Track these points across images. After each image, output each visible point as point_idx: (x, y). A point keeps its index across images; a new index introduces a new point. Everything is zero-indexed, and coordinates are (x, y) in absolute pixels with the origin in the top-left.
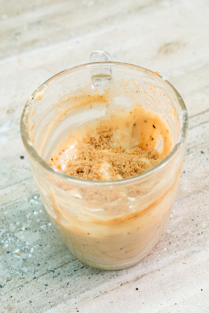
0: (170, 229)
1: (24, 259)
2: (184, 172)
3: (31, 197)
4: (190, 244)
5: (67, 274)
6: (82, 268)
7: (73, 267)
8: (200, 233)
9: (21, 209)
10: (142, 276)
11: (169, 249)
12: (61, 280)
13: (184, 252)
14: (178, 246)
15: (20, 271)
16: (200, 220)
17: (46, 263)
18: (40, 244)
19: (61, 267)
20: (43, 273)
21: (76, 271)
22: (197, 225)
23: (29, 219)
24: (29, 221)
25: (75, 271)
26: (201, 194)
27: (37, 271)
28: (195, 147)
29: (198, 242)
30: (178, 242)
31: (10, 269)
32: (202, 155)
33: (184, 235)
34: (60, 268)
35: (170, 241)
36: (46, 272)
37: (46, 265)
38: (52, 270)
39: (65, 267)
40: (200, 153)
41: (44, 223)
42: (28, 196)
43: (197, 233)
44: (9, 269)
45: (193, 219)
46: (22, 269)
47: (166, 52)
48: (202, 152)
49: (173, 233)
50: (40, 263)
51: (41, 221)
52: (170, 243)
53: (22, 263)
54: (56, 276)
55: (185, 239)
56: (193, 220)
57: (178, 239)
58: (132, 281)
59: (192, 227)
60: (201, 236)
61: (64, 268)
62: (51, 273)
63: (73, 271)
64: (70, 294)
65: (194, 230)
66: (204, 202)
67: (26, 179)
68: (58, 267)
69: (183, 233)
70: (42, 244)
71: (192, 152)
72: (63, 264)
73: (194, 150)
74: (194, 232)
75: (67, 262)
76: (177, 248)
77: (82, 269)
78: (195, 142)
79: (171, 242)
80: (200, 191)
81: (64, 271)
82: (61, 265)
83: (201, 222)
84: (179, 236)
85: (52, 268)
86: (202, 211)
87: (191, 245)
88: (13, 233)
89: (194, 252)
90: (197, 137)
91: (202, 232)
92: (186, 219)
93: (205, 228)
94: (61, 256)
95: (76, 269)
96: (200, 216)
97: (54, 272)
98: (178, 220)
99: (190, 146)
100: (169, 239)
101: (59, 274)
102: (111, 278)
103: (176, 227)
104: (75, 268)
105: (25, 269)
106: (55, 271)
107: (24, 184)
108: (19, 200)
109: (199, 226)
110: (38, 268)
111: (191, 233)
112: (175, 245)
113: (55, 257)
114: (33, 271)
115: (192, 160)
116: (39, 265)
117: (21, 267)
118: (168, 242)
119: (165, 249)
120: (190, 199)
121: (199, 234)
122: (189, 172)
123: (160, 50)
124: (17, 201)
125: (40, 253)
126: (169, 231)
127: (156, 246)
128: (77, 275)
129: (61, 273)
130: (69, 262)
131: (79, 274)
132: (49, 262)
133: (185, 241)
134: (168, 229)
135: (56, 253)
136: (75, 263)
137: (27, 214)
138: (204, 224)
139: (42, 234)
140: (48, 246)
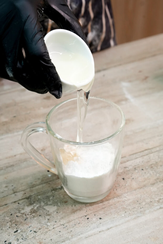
1: (48, 219)
2: (133, 179)
3: (52, 190)
4: (136, 213)
5: (71, 226)
6: (79, 224)
7: (74, 223)
8: (142, 207)
9: (47, 195)
10: (111, 228)
12: (68, 229)
13: (133, 217)
14: (130, 213)
17: (60, 221)
18: (57, 212)
19: (68, 223)
20: (58, 225)
22: (140, 204)
23: (51, 200)
24: (51, 201)
25: (75, 225)
26: (142, 189)
27: (55, 225)
28: (139, 167)
29: (141, 212)
30: (130, 212)
31: (41, 223)
32: (143, 171)
34: (67, 224)
35: (126, 211)
36: (60, 225)
37: (60, 222)
38: (63, 224)
39: (70, 223)
40: (141, 170)
41: (59, 202)
43: (140, 207)
44: (40, 224)
46: (47, 224)
48: (142, 169)
49: (127, 207)
50: (57, 221)
51: (57, 201)
52: (126, 212)
53: (47, 221)
54: (65, 227)
55: (133, 210)
56: (138, 201)
58: (105, 230)
60: (142, 209)
62: (63, 226)
63: (74, 225)
64: (72, 236)
66: (143, 193)
67: (50, 181)
68: (66, 223)
69: (133, 207)
70: (58, 212)
71: (137, 169)
72: (69, 221)
73: (138, 168)
74: (138, 207)
75: (71, 220)
76: (130, 215)
78: (138, 165)
80: (141, 188)
81: (69, 225)
82: (68, 222)
83: (142, 202)
84: (131, 209)
86: (143, 197)
87: (137, 213)
88: (43, 206)
89: (138, 217)
90: (140, 162)
91: (143, 207)
92: (134, 201)
93: (144, 205)
94: (68, 218)
95: (76, 224)
96: (141, 199)
97: (64, 225)
98: (130, 201)
99: (136, 167)
100: (125, 210)
101: (67, 226)
102: (94, 229)
103: (128, 205)
104: (75, 223)
105: (49, 224)
106: (65, 225)
107: (49, 183)
108: (46, 191)
109: (141, 204)
110: (55, 223)
111: (137, 207)
112: (128, 213)
113: (64, 218)
114: (53, 225)
115: (137, 173)
118: (124, 212)
119: (123, 215)
120: (136, 191)
121: (141, 208)
122: (135, 178)
124: (45, 191)
125: (57, 216)
126: (125, 206)
127: (118, 213)
128: (76, 227)
129: (68, 226)
130: (72, 221)
131: (77, 226)
132: (61, 221)
133: (134, 211)
134: (125, 205)
135: (65, 216)
136: (75, 221)
137: (50, 197)
138: (144, 203)
139: (58, 207)
140: (61, 213)
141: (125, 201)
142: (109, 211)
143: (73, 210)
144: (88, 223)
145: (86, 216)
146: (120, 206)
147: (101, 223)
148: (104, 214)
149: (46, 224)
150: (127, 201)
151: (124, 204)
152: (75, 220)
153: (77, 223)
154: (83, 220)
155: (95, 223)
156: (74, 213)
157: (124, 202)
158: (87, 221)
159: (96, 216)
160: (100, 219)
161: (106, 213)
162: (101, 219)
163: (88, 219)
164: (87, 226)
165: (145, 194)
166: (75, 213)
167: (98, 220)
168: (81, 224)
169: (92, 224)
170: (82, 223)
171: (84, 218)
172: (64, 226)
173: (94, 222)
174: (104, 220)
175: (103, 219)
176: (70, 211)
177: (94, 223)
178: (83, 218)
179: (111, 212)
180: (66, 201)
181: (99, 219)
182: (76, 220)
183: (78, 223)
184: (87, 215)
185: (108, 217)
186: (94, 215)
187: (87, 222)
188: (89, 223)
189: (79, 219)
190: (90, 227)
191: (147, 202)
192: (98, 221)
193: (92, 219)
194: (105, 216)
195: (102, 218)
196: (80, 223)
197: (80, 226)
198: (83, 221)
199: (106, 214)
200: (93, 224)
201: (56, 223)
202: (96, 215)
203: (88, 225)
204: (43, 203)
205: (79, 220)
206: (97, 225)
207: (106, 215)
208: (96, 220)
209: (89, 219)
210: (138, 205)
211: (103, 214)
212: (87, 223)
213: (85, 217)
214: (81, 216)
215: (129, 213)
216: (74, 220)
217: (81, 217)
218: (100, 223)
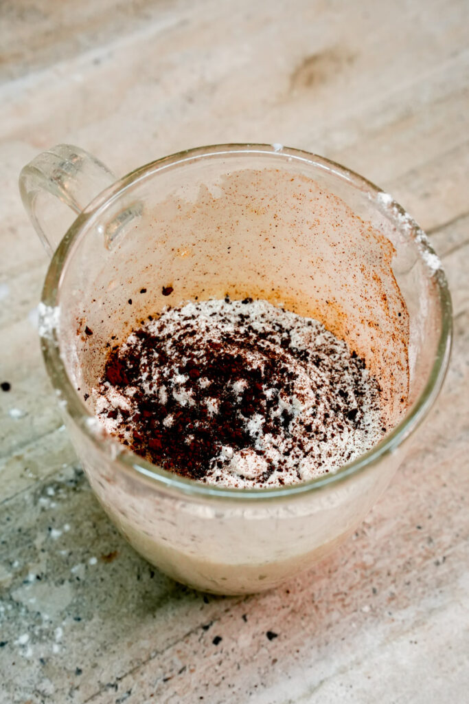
0: (372, 554)
1: (42, 660)
3: (39, 492)
4: (420, 591)
5: (149, 691)
6: (180, 672)
7: (160, 670)
8: (441, 559)
9: (19, 524)
10: (321, 682)
11: (374, 606)
13: (409, 614)
14: (393, 597)
15: (38, 693)
16: (436, 527)
17: (95, 666)
18: (75, 615)
19: (131, 672)
20: (92, 692)
21: (169, 682)
22: (430, 540)
23: (43, 550)
24: (42, 556)
25: (166, 680)
26: (431, 457)
27: (77, 688)
29: (439, 583)
30: (392, 588)
31: (12, 688)
33: (405, 567)
34: (130, 677)
35: (375, 585)
36: (98, 689)
37: (96, 671)
38: (112, 683)
39: (142, 674)
41: (79, 558)
42: (32, 490)
43: (434, 560)
44: (9, 691)
45: (421, 524)
46: (41, 687)
47: (310, 81)
49: (378, 565)
50: (82, 667)
51: (70, 554)
52: (374, 591)
53: (38, 670)
54: (123, 699)
55: (407, 577)
56: (419, 528)
57: (391, 578)
58: (299, 698)
59: (421, 545)
60: (444, 569)
61: (138, 675)
62: (111, 691)
63: (160, 682)
65: (424, 553)
66: (438, 477)
67: (22, 445)
68: (126, 675)
69: (401, 562)
70: (81, 615)
72: (136, 664)
74: (426, 558)
75: (144, 658)
76: (393, 603)
77: (182, 675)
79: (377, 587)
80: (427, 451)
81: (141, 685)
82: (131, 668)
83: (440, 530)
84: (394, 570)
85: (112, 677)
86: (439, 501)
87: (423, 592)
88: (8, 590)
89: (431, 611)
91: (444, 558)
92: (404, 526)
93: (450, 547)
94: (130, 644)
95: (168, 675)
96: (434, 516)
97: (117, 687)
98: (383, 531)
100: (371, 581)
101: (129, 693)
102: (251, 694)
103: (383, 549)
104: (165, 673)
105: (48, 687)
106: (120, 684)
107: (19, 458)
108: (12, 502)
109: (435, 541)
110: (77, 680)
111: (419, 560)
112: (384, 594)
113: (114, 648)
114: (67, 691)
116: (79, 671)
117: (36, 681)
118: (369, 587)
119: (366, 609)
120: (407, 473)
121: (438, 564)
123: (294, 77)
124: (7, 503)
125: (79, 640)
126: (368, 559)
127: (343, 600)
128: (170, 692)
129: (134, 689)
130: (150, 658)
131: (177, 688)
132: (103, 663)
133: (408, 583)
134: (367, 554)
135: (116, 637)
136: (164, 660)
137: (35, 537)
138: (446, 539)
139: (77, 587)
140: (96, 619)
141: (364, 532)
142: (302, 590)
143: (144, 598)
144: (220, 663)
145: (206, 628)
146: (347, 562)
147: (275, 661)
148: (283, 607)
149: (39, 691)
150: (372, 530)
151: (364, 547)
152: (162, 652)
153: (171, 670)
154: (195, 653)
155: (252, 660)
156: (154, 617)
157: (360, 533)
158: (216, 654)
159: (249, 622)
160: (271, 636)
161: (292, 605)
162: (275, 640)
163: (217, 640)
164: (217, 682)
165: (445, 485)
166: (157, 614)
167: (263, 646)
168: (192, 671)
169: (239, 668)
170: (195, 666)
171: (200, 640)
172: (119, 690)
173: (247, 657)
174: (287, 643)
175: (282, 637)
176: (132, 606)
177: (247, 662)
178: (194, 638)
179: (313, 595)
180: (107, 554)
181: (265, 638)
182: (167, 653)
183: (175, 672)
184: (211, 624)
185: (303, 623)
186: (242, 621)
187: (214, 659)
188: (225, 664)
189: (180, 646)
190: (233, 686)
191: (461, 530)
192: (264, 651)
193: (236, 641)
194: (289, 618)
195: (276, 630)
196: (184, 669)
197: (188, 686)
198: (196, 659)
199: (290, 609)
200: (241, 665)
201: (79, 678)
202: (248, 617)
203: (223, 678)
204: (9, 571)
205: (179, 652)
206: (263, 671)
207: (293, 611)
208: (251, 646)
209: (221, 644)
210: (423, 547)
211: (279, 609)
212: (217, 667)
213: (201, 631)
214: (187, 630)
215: (393, 594)
216: (157, 653)
217: (188, 635)
218: (273, 658)
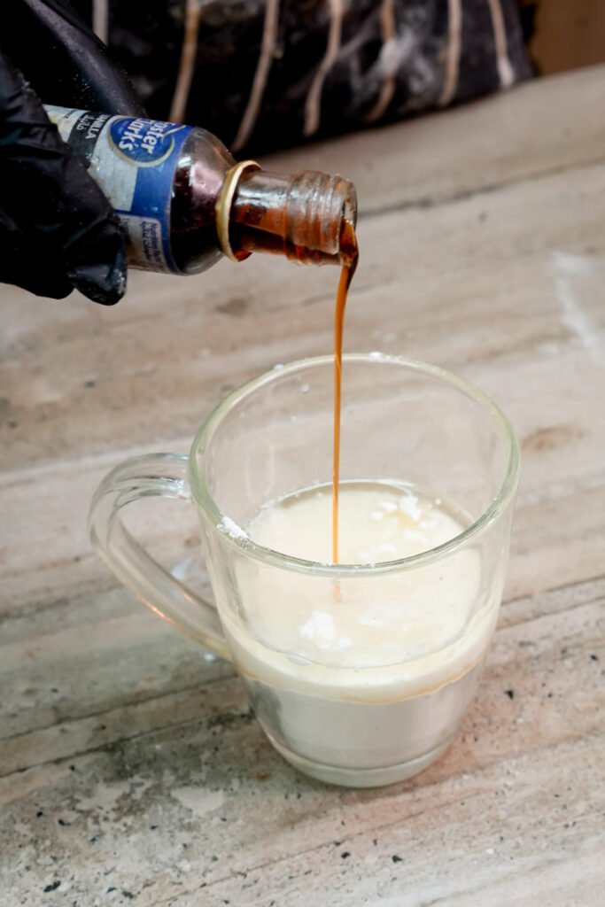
0: (506, 810)
1: (185, 846)
2: (550, 696)
3: (214, 720)
4: (544, 845)
5: (274, 883)
6: (306, 874)
7: (287, 870)
8: (571, 823)
9: (192, 741)
11: (498, 850)
12: (259, 895)
13: (530, 861)
14: (518, 846)
15: (174, 867)
16: (572, 798)
17: (230, 857)
18: (223, 816)
19: (262, 867)
20: (223, 875)
21: (294, 880)
22: (565, 807)
23: (206, 764)
24: (204, 768)
25: (291, 878)
26: (582, 743)
27: (211, 871)
28: (579, 646)
29: (564, 842)
30: (520, 840)
31: (154, 861)
32: (594, 663)
33: (535, 825)
34: (260, 870)
35: (502, 835)
36: (229, 874)
37: (230, 860)
38: (243, 871)
39: (271, 869)
40: (589, 659)
41: (237, 773)
42: (209, 717)
43: (565, 823)
44: (151, 862)
45: (559, 793)
46: (179, 865)
47: (540, 446)
48: (594, 658)
49: (511, 820)
50: (219, 856)
51: (230, 770)
52: (502, 839)
53: (179, 852)
54: (249, 886)
55: (535, 833)
56: (557, 796)
57: (521, 831)
59: (554, 810)
60: (572, 832)
61: (267, 870)
62: (240, 878)
63: (286, 878)
65: (556, 816)
66: (585, 760)
67: (209, 682)
68: (256, 868)
69: (533, 821)
70: (228, 817)
71: (572, 655)
72: (267, 861)
73: (576, 651)
74: (556, 821)
75: (276, 858)
76: (517, 851)
77: (306, 876)
78: (580, 635)
79: (505, 837)
80: (580, 738)
81: (268, 878)
82: (262, 863)
83: (576, 801)
84: (524, 825)
85: (243, 868)
86: (580, 778)
87: (548, 847)
88: (169, 789)
89: (552, 862)
90: (586, 624)
91: (574, 823)
92: (543, 793)
93: (582, 815)
94: (265, 846)
95: (294, 874)
96: (573, 789)
97: (245, 876)
98: (525, 793)
99: (569, 643)
100: (500, 831)
101: (256, 882)
102: (366, 900)
103: (518, 808)
104: (291, 872)
105: (185, 866)
106: (248, 874)
107: (204, 692)
108: (189, 724)
109: (569, 808)
110: (213, 865)
111: (550, 821)
112: (510, 843)
113: (250, 846)
114: (201, 872)
115: (570, 671)
116: (215, 859)
117: (176, 858)
118: (498, 836)
119: (490, 851)
120: (556, 752)
121: (567, 826)
122: (560, 696)
123: (525, 443)
124: (184, 725)
125: (221, 835)
126: (503, 814)
127: (470, 842)
128: (293, 887)
129: (261, 879)
130: (281, 859)
131: (299, 886)
132: (237, 855)
133: (535, 838)
134: (502, 809)
135: (254, 839)
136: (293, 862)
137: (202, 753)
138: (581, 807)
139: (230, 795)
140: (240, 822)
141: (503, 793)
142: (434, 828)
143: (287, 812)
144: (344, 873)
145: (338, 844)
146: (482, 813)
147: (395, 879)
148: (413, 839)
149: (176, 867)
150: (512, 792)
151: (500, 804)
152: (293, 856)
153: (298, 871)
154: (323, 861)
155: (374, 874)
156: (293, 828)
157: (500, 793)
158: (342, 865)
159: (379, 846)
160: (396, 859)
161: (421, 839)
162: (399, 863)
163: (345, 855)
164: (336, 886)
165: (590, 767)
166: (296, 826)
167: (386, 866)
168: (316, 875)
169: (360, 879)
170: (320, 871)
171: (329, 853)
172: (248, 878)
173: (369, 872)
174: (410, 867)
175: (407, 861)
176: (275, 817)
177: (369, 876)
178: (325, 850)
179: (443, 834)
180: (263, 774)
181: (390, 860)
182: (298, 857)
183: (302, 873)
184: (344, 841)
185: (428, 854)
186: (372, 844)
187: (339, 868)
188: (348, 874)
189: (309, 854)
190: (352, 892)
191: (596, 804)
192: (387, 870)
193: (363, 858)
194: (417, 848)
195: (400, 856)
196: (309, 872)
197: (310, 886)
198: (323, 867)
199: (418, 841)
200: (363, 878)
201: (215, 863)
202: (378, 842)
203: (344, 884)
204: (172, 774)
205: (308, 858)
206: (381, 885)
207: (422, 844)
208: (376, 864)
209: (348, 858)
210: (556, 812)
211: (409, 840)
212: (340, 875)
213: (332, 846)
214: (320, 843)
215: (518, 843)
216: (288, 856)
217: (320, 847)
218: (394, 876)
